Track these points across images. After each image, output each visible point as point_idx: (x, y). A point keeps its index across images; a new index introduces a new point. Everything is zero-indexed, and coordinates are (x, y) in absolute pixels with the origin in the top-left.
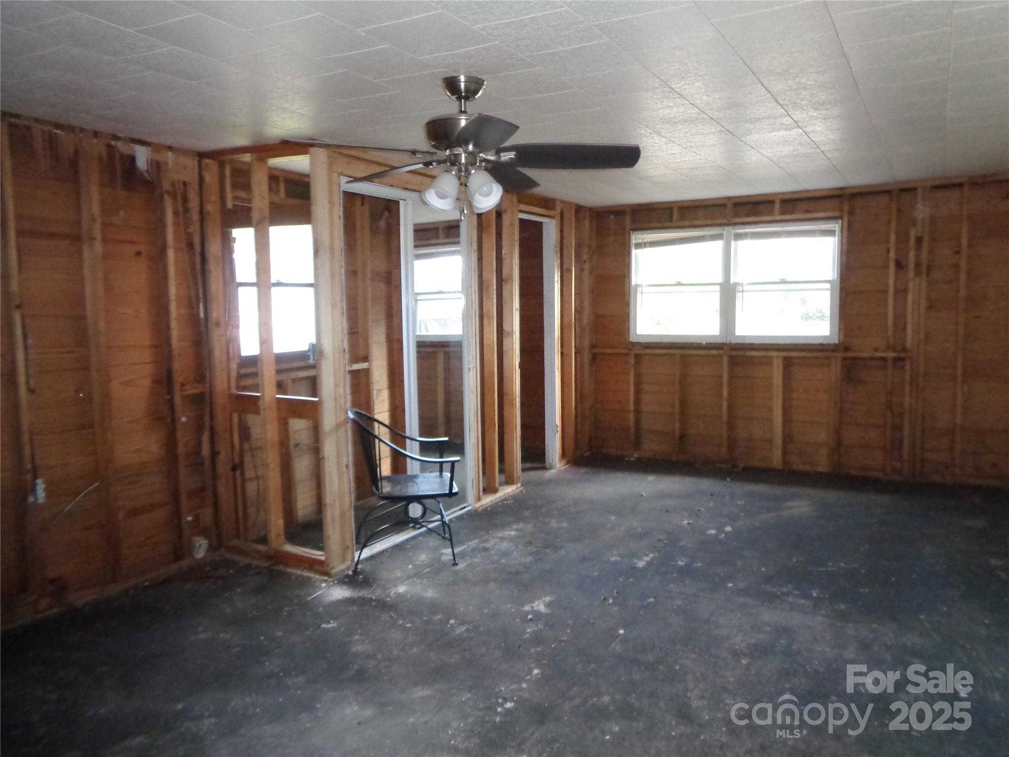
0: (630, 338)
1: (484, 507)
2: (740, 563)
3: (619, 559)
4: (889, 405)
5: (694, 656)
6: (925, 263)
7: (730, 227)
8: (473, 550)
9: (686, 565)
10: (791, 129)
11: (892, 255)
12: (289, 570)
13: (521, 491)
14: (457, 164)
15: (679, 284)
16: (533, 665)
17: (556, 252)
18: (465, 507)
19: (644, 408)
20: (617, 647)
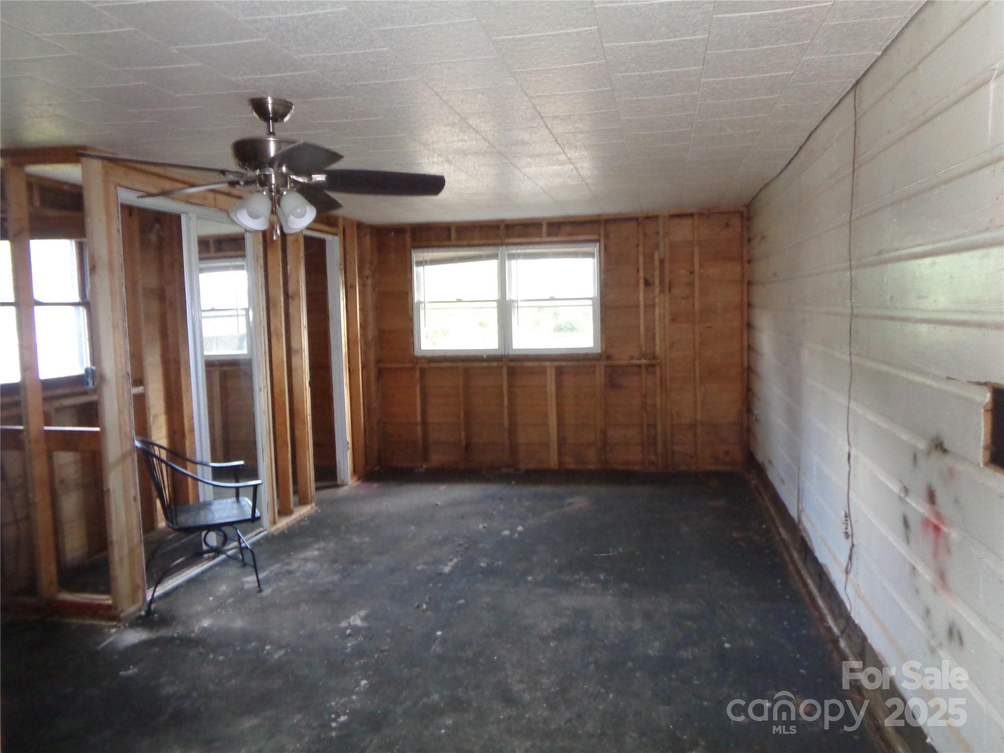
0: (415, 352)
1: (281, 530)
2: (535, 558)
3: (425, 567)
4: (644, 406)
5: (509, 646)
6: (667, 281)
7: (504, 247)
8: (277, 574)
9: (488, 565)
10: (564, 164)
11: (641, 274)
12: (67, 620)
13: (317, 511)
14: (268, 184)
15: (459, 301)
16: (360, 677)
17: (341, 269)
18: (261, 532)
19: (432, 419)
20: (436, 648)
